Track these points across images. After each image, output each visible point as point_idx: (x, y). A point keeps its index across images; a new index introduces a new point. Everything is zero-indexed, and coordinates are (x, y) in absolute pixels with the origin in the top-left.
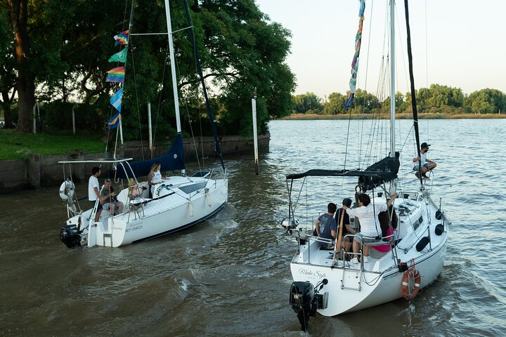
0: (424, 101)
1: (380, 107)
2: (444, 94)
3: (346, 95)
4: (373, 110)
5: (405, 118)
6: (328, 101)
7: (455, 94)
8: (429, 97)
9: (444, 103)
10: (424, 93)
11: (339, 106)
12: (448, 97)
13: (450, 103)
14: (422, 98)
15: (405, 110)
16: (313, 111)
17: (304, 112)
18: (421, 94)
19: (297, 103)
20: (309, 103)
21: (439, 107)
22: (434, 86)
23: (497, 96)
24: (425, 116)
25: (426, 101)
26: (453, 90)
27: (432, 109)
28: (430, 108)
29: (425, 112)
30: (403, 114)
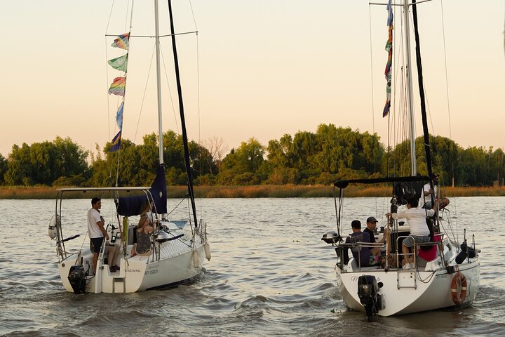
0: (304, 160)
1: (216, 173)
2: (344, 144)
3: (142, 143)
4: (200, 178)
5: (266, 196)
6: (104, 157)
7: (365, 146)
8: (316, 151)
9: (346, 163)
10: (305, 142)
11: (128, 169)
12: (353, 151)
13: (357, 164)
14: (302, 153)
15: (266, 178)
16: (68, 180)
17: (49, 181)
18: (300, 145)
19: (34, 162)
20: (60, 163)
21: (336, 172)
22: (326, 130)
23: (448, 152)
24: (307, 190)
25: (309, 159)
26: (362, 136)
27: (322, 176)
28: (317, 174)
29: (306, 183)
30: (261, 187)
